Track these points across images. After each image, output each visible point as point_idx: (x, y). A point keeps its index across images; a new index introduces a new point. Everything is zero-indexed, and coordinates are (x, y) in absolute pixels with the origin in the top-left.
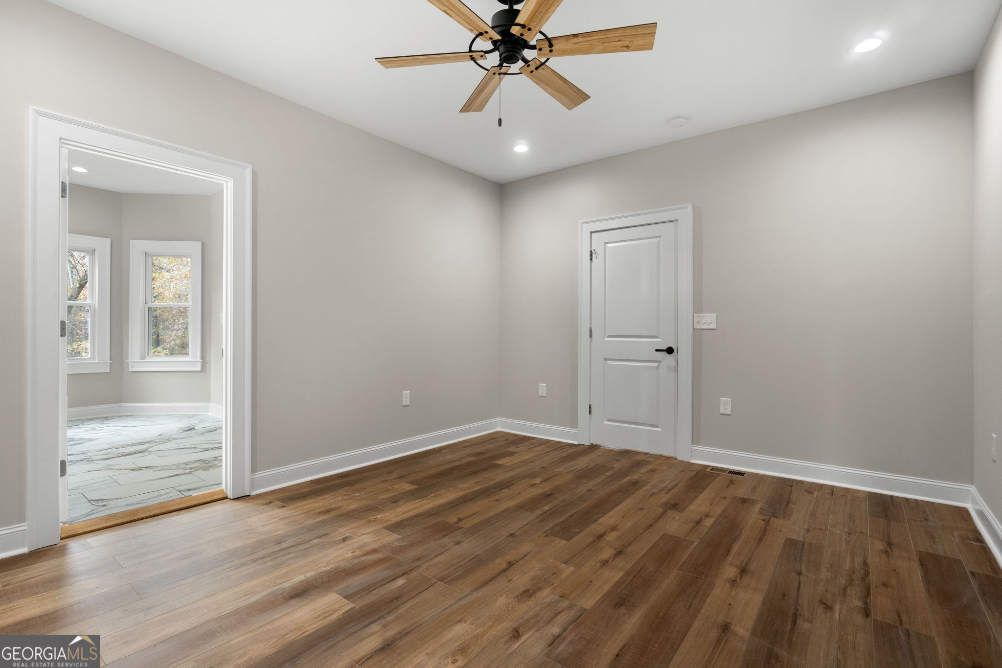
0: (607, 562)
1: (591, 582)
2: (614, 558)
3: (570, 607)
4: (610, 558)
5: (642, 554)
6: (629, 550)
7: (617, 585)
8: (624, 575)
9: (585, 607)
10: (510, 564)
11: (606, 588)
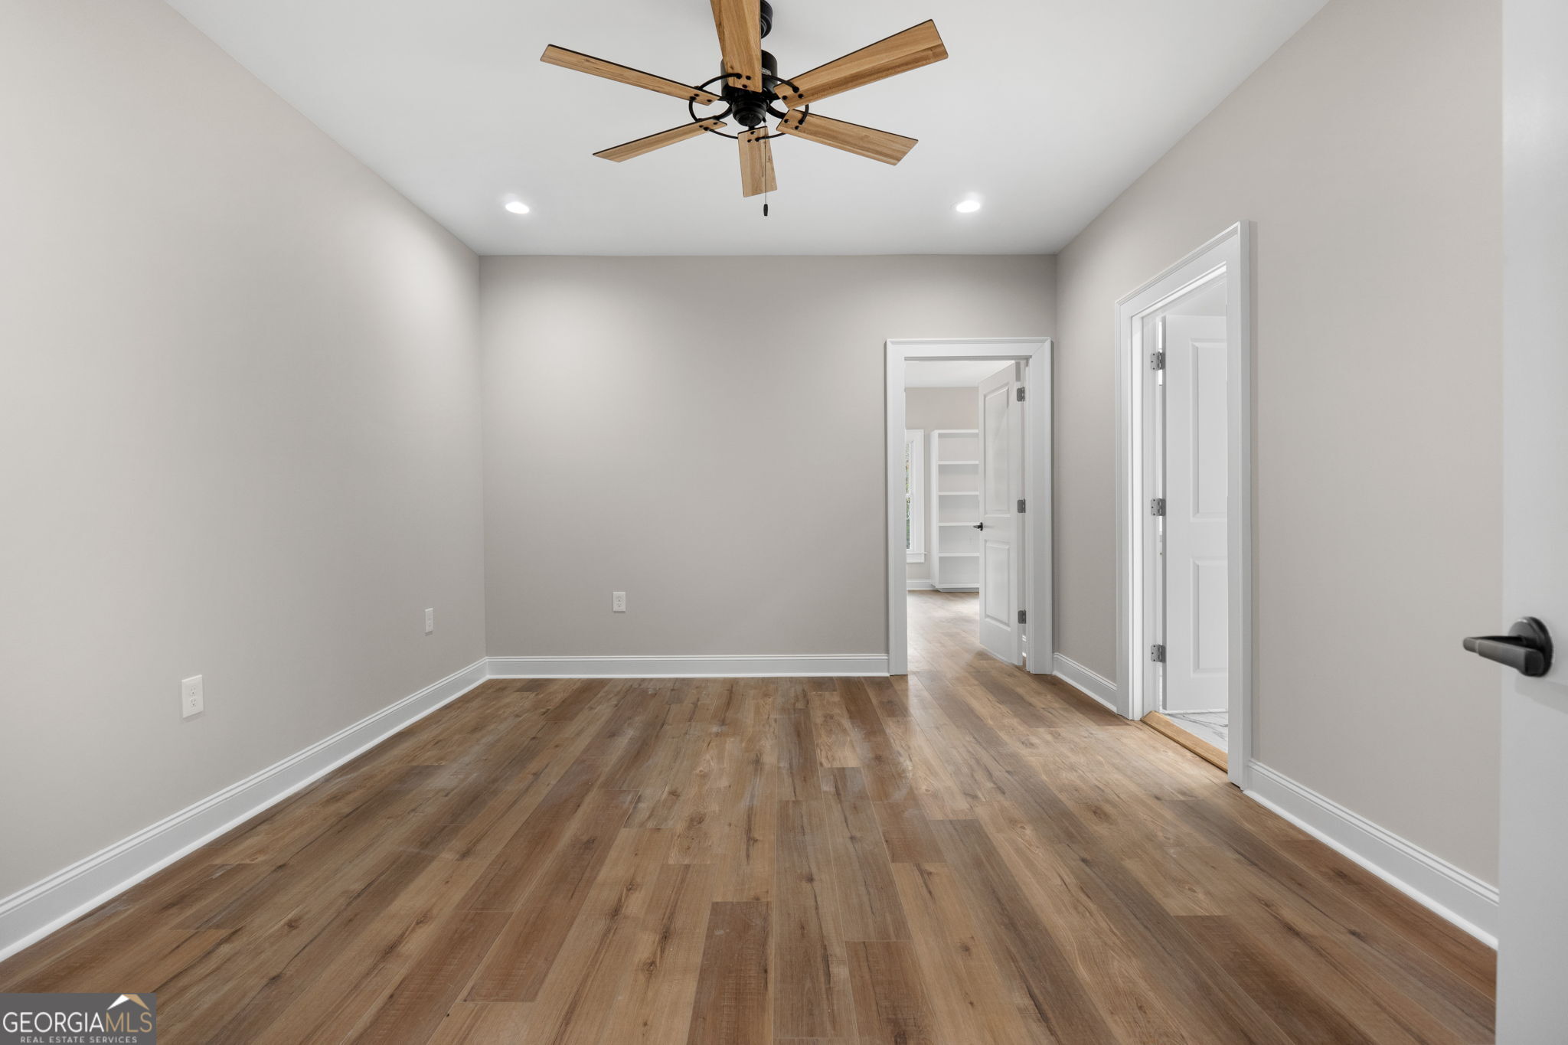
0: (629, 890)
1: (636, 854)
2: (620, 900)
3: (642, 825)
4: (627, 896)
5: (575, 925)
6: (601, 926)
7: (601, 861)
8: (595, 878)
9: (628, 829)
10: (751, 840)
11: (613, 854)
